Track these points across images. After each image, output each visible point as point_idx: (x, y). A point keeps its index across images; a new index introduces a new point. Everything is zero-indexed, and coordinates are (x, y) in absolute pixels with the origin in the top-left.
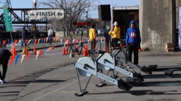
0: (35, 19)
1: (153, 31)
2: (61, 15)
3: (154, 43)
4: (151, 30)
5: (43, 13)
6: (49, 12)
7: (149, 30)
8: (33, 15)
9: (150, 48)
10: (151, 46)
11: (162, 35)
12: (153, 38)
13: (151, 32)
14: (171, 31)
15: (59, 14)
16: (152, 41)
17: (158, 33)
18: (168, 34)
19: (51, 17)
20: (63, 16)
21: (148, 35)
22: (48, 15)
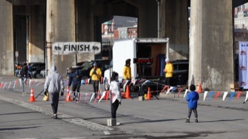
0: (61, 54)
1: (213, 70)
2: (98, 49)
3: (214, 82)
4: (211, 67)
5: (73, 46)
6: (81, 46)
7: (209, 67)
8: (59, 48)
9: (210, 88)
10: (211, 86)
11: (223, 73)
12: (213, 77)
13: (210, 70)
14: (232, 69)
15: (95, 48)
16: (212, 80)
17: (218, 71)
18: (230, 73)
19: (84, 51)
20: (99, 51)
21: (207, 73)
22: (80, 48)
